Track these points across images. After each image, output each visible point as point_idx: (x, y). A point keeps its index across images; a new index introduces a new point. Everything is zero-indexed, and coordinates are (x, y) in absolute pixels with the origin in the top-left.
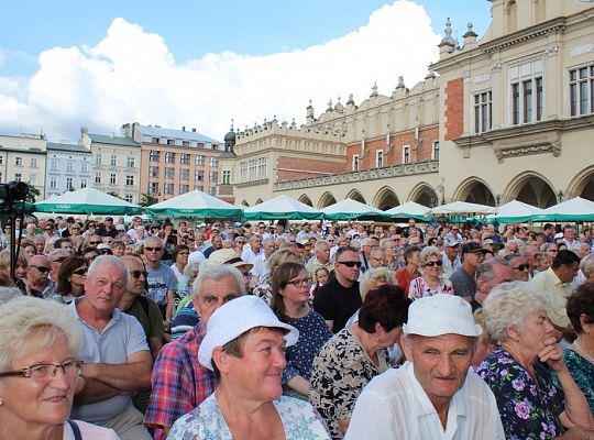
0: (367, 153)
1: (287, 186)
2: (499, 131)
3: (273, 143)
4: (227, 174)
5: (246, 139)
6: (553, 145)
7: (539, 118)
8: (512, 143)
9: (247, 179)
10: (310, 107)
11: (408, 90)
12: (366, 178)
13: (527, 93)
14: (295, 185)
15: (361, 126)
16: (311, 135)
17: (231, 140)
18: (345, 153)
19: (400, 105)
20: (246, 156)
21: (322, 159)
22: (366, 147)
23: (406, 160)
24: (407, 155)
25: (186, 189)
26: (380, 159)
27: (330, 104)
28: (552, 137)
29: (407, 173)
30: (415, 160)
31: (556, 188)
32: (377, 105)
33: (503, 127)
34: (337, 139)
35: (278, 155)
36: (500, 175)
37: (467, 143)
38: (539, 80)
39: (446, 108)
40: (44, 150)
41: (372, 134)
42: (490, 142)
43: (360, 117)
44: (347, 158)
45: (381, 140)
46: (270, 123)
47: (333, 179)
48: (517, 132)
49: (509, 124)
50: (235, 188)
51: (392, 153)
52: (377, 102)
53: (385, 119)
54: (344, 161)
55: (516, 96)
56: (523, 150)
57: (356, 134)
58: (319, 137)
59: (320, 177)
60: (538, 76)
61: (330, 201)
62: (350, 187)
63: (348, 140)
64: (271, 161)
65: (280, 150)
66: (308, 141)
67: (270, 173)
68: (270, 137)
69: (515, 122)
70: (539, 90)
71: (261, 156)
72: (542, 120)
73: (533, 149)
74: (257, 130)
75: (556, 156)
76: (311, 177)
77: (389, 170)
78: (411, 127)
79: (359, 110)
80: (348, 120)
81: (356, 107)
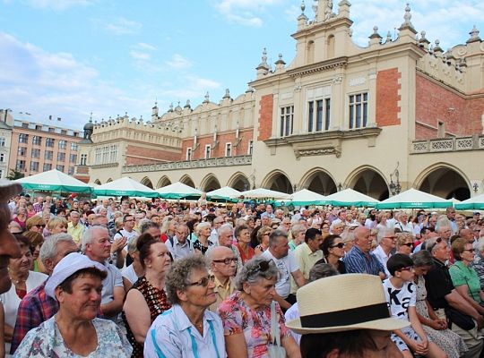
0: (198, 147)
1: (133, 169)
2: (298, 136)
3: (124, 134)
4: (84, 157)
5: (101, 130)
6: (336, 149)
7: (327, 129)
8: (307, 146)
9: (101, 162)
10: (155, 108)
11: (232, 100)
12: (196, 166)
13: (319, 109)
14: (140, 169)
15: (194, 125)
16: (155, 130)
17: (89, 130)
18: (181, 146)
19: (226, 111)
20: (101, 143)
21: (162, 149)
22: (197, 142)
23: (228, 153)
24: (229, 150)
25: (49, 167)
26: (208, 152)
27: (171, 106)
28: (335, 143)
29: (228, 164)
30: (235, 155)
31: (337, 181)
32: (209, 110)
33: (301, 133)
34: (175, 134)
35: (127, 144)
36: (297, 170)
37: (273, 144)
38: (328, 100)
39: (259, 116)
41: (203, 132)
42: (291, 144)
43: (195, 118)
44: (182, 150)
45: (209, 137)
46: (122, 119)
47: (169, 166)
48: (311, 138)
49: (305, 131)
50: (90, 169)
51: (217, 148)
52: (208, 107)
53: (213, 122)
54: (180, 152)
55: (311, 111)
56: (314, 152)
57: (190, 131)
58: (161, 132)
59: (160, 163)
60: (327, 97)
61: (166, 182)
62: (182, 173)
63: (184, 135)
64: (122, 148)
65: (129, 141)
66: (151, 135)
67: (121, 161)
68: (121, 129)
69: (310, 130)
70: (328, 108)
71: (115, 144)
72: (330, 130)
73: (322, 151)
74: (111, 122)
75: (338, 157)
76: (152, 163)
77: (215, 161)
78: (233, 128)
79: (194, 112)
80: (185, 120)
81: (192, 110)
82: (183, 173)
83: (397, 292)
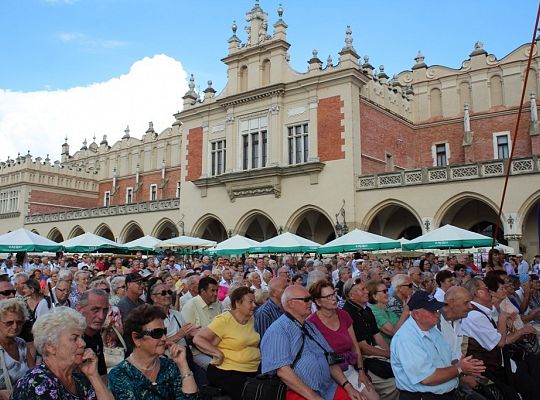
0: (118, 190)
1: (39, 219)
2: (231, 174)
3: (26, 177)
6: (275, 188)
7: (264, 165)
8: (242, 185)
10: (65, 145)
11: (157, 135)
12: (114, 213)
13: (255, 143)
14: (47, 218)
15: (112, 164)
16: (65, 171)
18: (97, 190)
19: (149, 148)
21: (74, 194)
22: (117, 185)
23: (153, 197)
24: (154, 192)
26: (130, 196)
27: (85, 143)
28: (273, 181)
29: (152, 209)
30: (161, 198)
31: (278, 226)
33: (234, 171)
34: (90, 176)
35: (30, 189)
36: (232, 212)
37: (204, 184)
38: (264, 133)
39: (187, 152)
41: (123, 173)
42: (223, 184)
43: (114, 156)
44: (99, 194)
45: (130, 179)
46: (24, 158)
47: (83, 214)
48: (246, 176)
49: (239, 168)
51: (140, 191)
52: (128, 143)
53: (135, 160)
54: (96, 197)
55: (246, 145)
56: (251, 192)
57: (108, 171)
58: (73, 173)
59: (71, 211)
60: (263, 130)
61: (79, 231)
62: (97, 222)
63: (100, 177)
64: (23, 194)
65: (32, 184)
66: (60, 176)
67: (22, 206)
68: (23, 171)
69: (245, 167)
70: (265, 141)
71: (13, 189)
72: (267, 167)
73: (259, 191)
74: (10, 163)
75: (277, 197)
76: (62, 211)
77: (136, 207)
78: (158, 168)
79: (111, 150)
80: (101, 159)
81: (110, 147)
82: (101, 221)
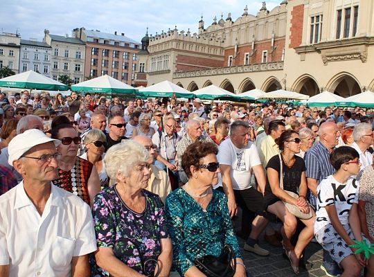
0: (238, 55)
1: (182, 75)
2: (326, 43)
3: (174, 45)
4: (142, 65)
5: (156, 42)
6: (362, 54)
7: (354, 35)
8: (334, 52)
9: (156, 69)
10: (201, 21)
11: (268, 12)
12: (235, 72)
13: (348, 17)
14: (188, 74)
15: (235, 35)
16: (200, 41)
17: (146, 42)
18: (223, 54)
19: (262, 22)
20: (155, 53)
21: (207, 57)
22: (237, 50)
23: (264, 60)
24: (265, 57)
25: (116, 75)
26: (247, 59)
27: (215, 19)
28: (361, 49)
29: (262, 69)
30: (270, 61)
31: (361, 86)
32: (248, 22)
33: (329, 40)
34: (218, 44)
35: (177, 53)
36: (325, 74)
37: (302, 51)
38: (356, 7)
39: (289, 25)
40: (18, 44)
41: (242, 42)
42: (319, 51)
43: (235, 29)
44: (224, 57)
45: (247, 47)
46: (172, 31)
47: (212, 72)
48: (338, 44)
49: (333, 38)
50: (147, 76)
51: (255, 55)
52: (247, 19)
53: (251, 32)
54: (223, 59)
55: (339, 19)
56: (341, 57)
57: (231, 41)
58: (206, 42)
59: (204, 69)
60: (356, 5)
62: (222, 78)
63: (226, 45)
64: (172, 58)
65: (179, 50)
66: (198, 45)
67: (171, 66)
68: (172, 41)
69: (338, 36)
70: (356, 15)
71: (166, 54)
72: (357, 36)
73: (348, 56)
74: (163, 35)
75: (363, 62)
76: (198, 69)
77: (251, 67)
78: (269, 38)
79: (234, 24)
80: (227, 31)
81: (233, 22)
82: (224, 77)
83: (341, 187)
